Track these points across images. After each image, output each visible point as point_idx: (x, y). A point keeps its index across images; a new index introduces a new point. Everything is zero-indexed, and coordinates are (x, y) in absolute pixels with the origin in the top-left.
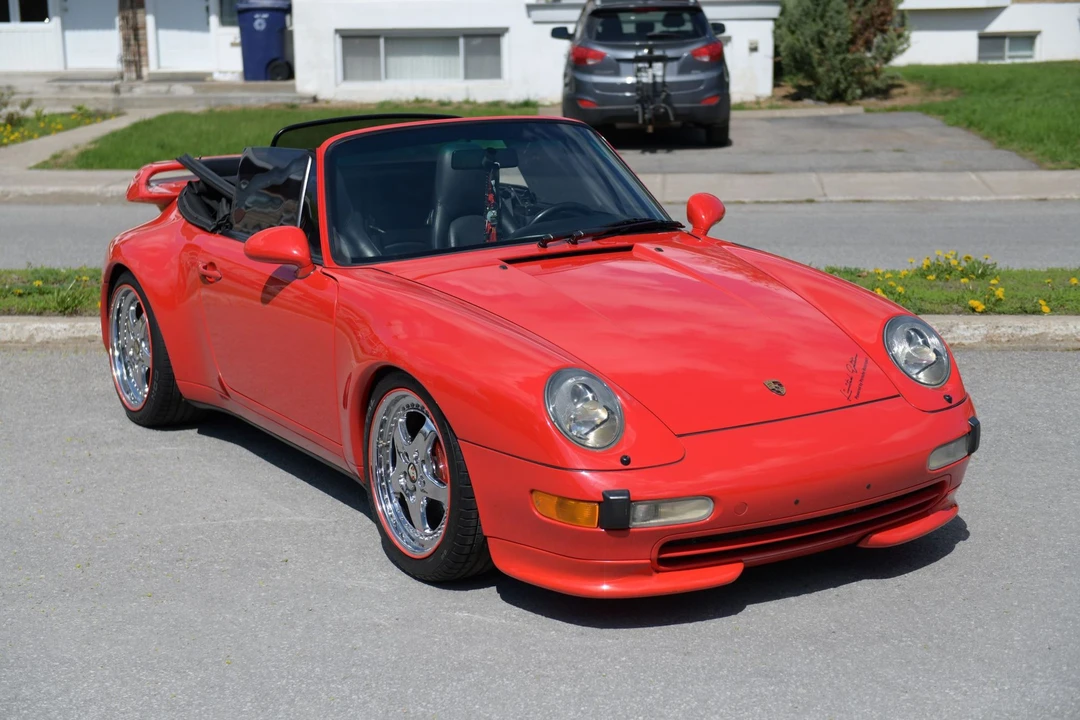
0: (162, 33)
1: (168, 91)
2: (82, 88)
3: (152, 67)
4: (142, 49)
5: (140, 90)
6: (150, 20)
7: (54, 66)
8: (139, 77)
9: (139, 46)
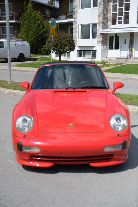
0: (136, 51)
1: (134, 61)
2: (121, 60)
3: (133, 57)
4: (132, 54)
5: (130, 60)
6: (134, 49)
7: (118, 56)
8: (131, 58)
9: (131, 53)
